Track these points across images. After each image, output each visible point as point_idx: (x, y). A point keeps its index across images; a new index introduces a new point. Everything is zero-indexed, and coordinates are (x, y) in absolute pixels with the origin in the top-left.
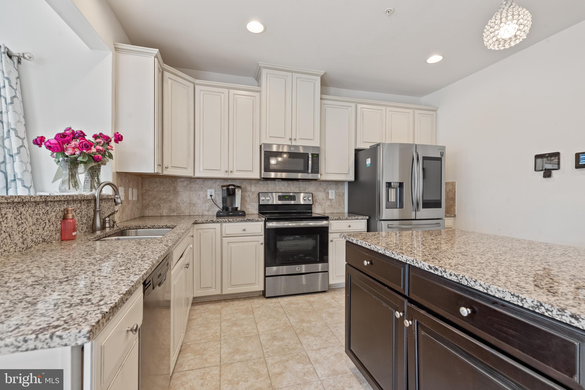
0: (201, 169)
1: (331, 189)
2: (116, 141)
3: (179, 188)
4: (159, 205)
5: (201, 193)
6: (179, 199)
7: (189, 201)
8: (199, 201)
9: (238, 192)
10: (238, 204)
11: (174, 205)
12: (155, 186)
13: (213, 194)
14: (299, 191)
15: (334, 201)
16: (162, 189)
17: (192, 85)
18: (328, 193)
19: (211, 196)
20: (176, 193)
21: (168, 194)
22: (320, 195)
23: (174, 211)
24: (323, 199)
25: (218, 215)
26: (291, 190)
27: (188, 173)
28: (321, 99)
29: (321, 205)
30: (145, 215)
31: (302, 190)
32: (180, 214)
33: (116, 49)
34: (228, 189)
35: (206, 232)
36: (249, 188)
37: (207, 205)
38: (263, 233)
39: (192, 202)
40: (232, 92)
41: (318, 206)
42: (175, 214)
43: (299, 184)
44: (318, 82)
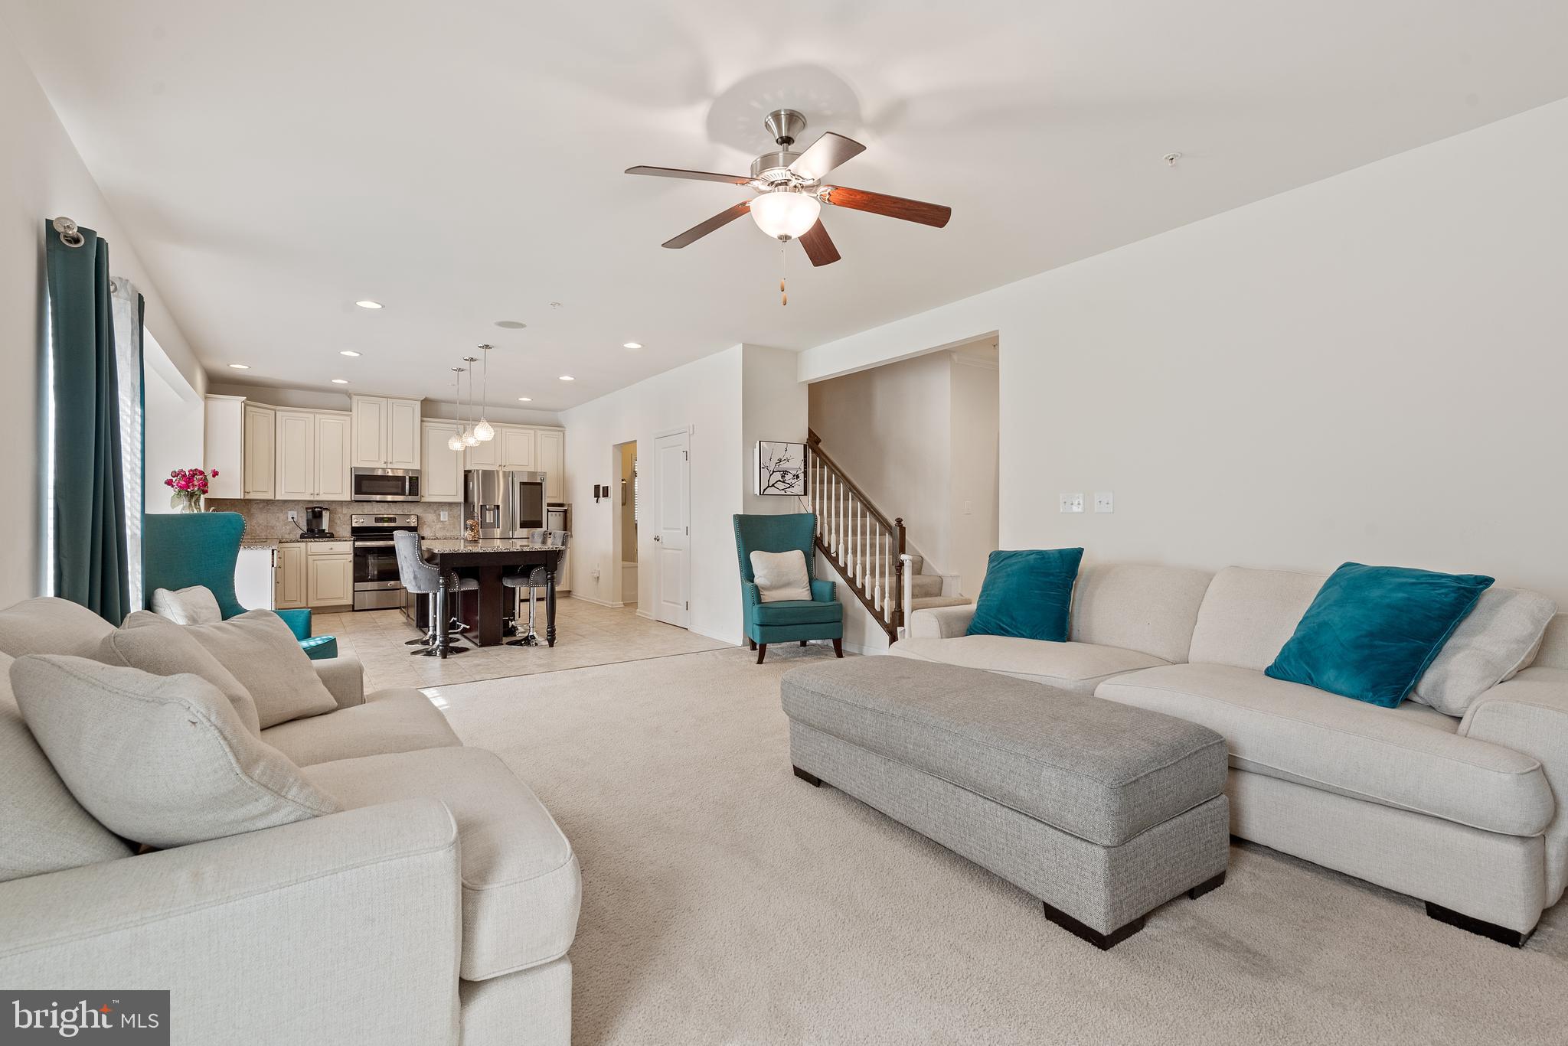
0: (283, 493)
1: (443, 510)
2: (214, 476)
3: (253, 511)
5: (281, 516)
7: (266, 524)
8: (278, 524)
9: (326, 515)
10: (325, 526)
13: (295, 516)
14: (403, 512)
15: (447, 523)
17: (273, 412)
18: (440, 515)
19: (293, 518)
20: (250, 515)
22: (429, 517)
24: (434, 522)
25: (302, 536)
26: (390, 512)
27: (269, 496)
28: (422, 421)
29: (431, 527)
31: (406, 511)
33: (206, 398)
34: (313, 512)
35: (295, 549)
36: (340, 510)
37: (288, 527)
38: (352, 552)
39: (270, 524)
40: (317, 416)
41: (427, 529)
43: (398, 507)
44: (418, 406)
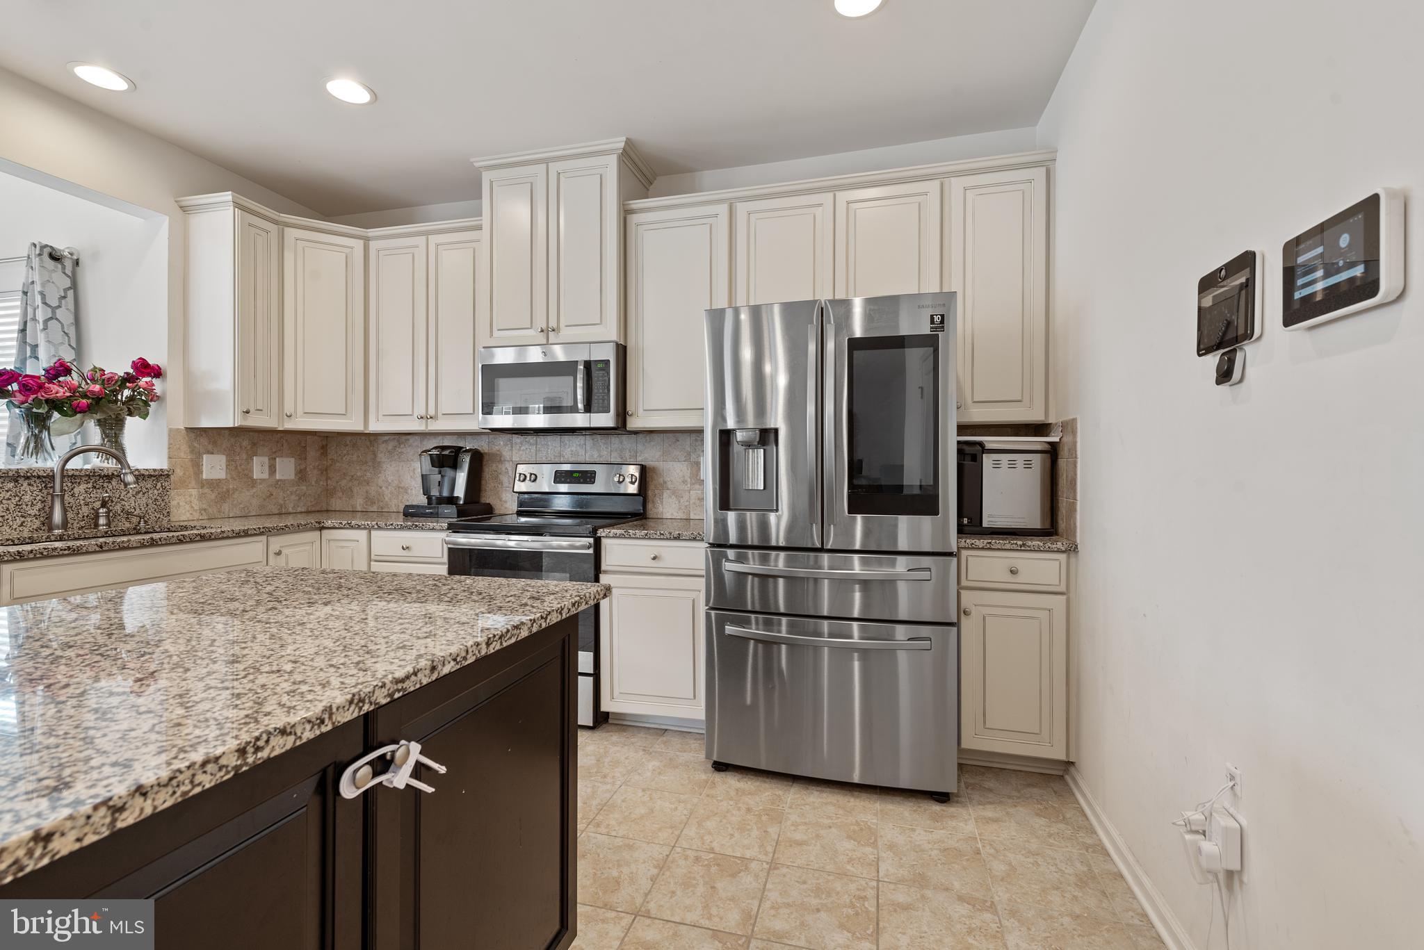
3: (381, 457)
4: (350, 488)
6: (382, 477)
7: (396, 482)
11: (373, 490)
12: (345, 452)
14: (622, 458)
16: (355, 458)
20: (376, 465)
21: (364, 468)
23: (373, 503)
24: (684, 482)
26: (600, 456)
28: (623, 212)
29: (679, 497)
30: (330, 508)
31: (627, 455)
32: (382, 508)
34: (431, 457)
35: (343, 547)
38: (445, 559)
39: (402, 485)
41: (670, 500)
42: (375, 508)
43: (621, 443)
44: (610, 168)
